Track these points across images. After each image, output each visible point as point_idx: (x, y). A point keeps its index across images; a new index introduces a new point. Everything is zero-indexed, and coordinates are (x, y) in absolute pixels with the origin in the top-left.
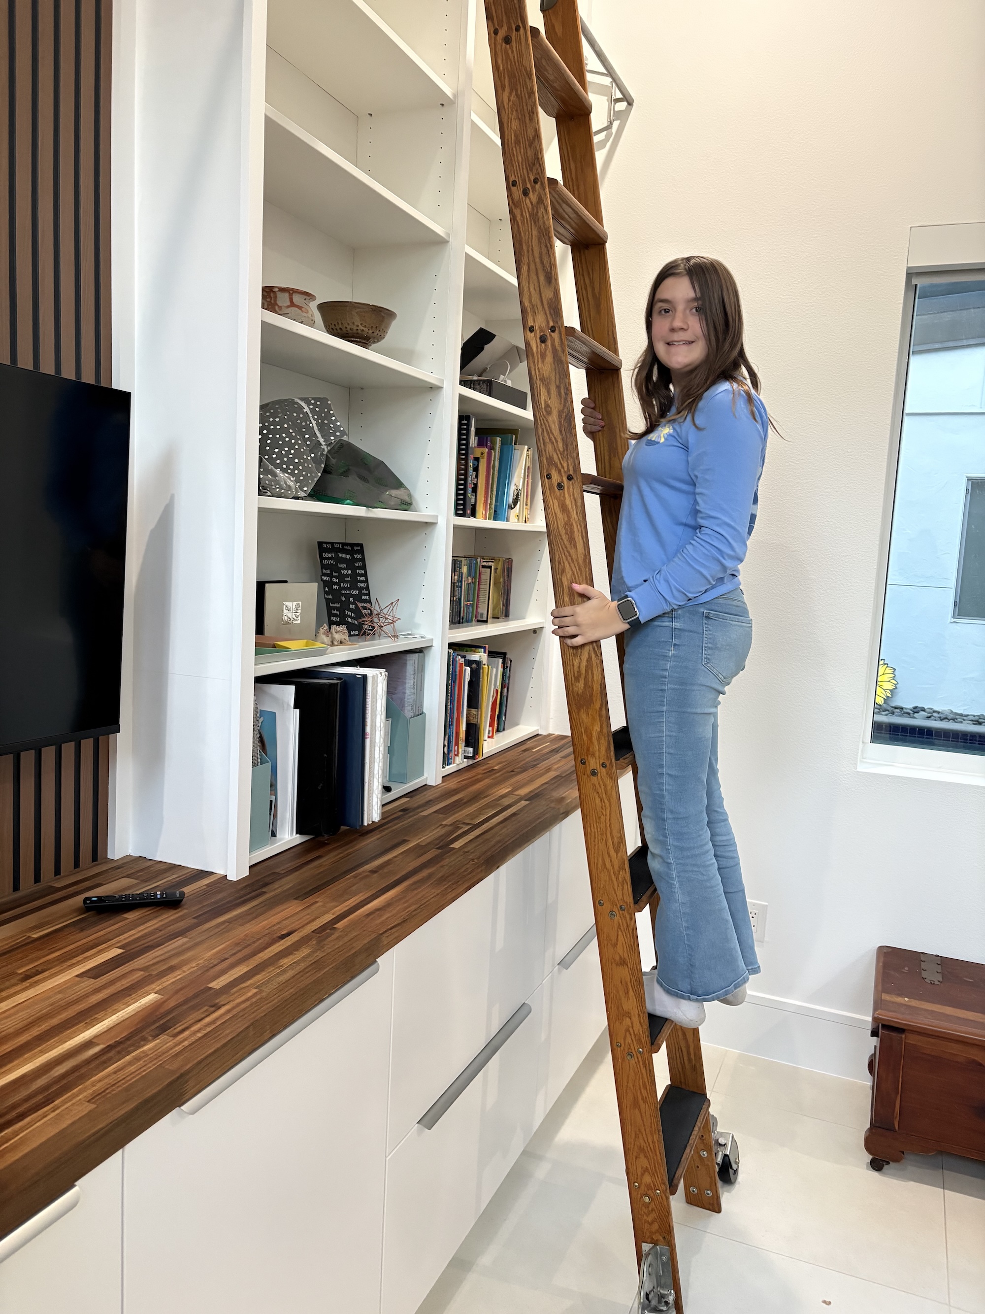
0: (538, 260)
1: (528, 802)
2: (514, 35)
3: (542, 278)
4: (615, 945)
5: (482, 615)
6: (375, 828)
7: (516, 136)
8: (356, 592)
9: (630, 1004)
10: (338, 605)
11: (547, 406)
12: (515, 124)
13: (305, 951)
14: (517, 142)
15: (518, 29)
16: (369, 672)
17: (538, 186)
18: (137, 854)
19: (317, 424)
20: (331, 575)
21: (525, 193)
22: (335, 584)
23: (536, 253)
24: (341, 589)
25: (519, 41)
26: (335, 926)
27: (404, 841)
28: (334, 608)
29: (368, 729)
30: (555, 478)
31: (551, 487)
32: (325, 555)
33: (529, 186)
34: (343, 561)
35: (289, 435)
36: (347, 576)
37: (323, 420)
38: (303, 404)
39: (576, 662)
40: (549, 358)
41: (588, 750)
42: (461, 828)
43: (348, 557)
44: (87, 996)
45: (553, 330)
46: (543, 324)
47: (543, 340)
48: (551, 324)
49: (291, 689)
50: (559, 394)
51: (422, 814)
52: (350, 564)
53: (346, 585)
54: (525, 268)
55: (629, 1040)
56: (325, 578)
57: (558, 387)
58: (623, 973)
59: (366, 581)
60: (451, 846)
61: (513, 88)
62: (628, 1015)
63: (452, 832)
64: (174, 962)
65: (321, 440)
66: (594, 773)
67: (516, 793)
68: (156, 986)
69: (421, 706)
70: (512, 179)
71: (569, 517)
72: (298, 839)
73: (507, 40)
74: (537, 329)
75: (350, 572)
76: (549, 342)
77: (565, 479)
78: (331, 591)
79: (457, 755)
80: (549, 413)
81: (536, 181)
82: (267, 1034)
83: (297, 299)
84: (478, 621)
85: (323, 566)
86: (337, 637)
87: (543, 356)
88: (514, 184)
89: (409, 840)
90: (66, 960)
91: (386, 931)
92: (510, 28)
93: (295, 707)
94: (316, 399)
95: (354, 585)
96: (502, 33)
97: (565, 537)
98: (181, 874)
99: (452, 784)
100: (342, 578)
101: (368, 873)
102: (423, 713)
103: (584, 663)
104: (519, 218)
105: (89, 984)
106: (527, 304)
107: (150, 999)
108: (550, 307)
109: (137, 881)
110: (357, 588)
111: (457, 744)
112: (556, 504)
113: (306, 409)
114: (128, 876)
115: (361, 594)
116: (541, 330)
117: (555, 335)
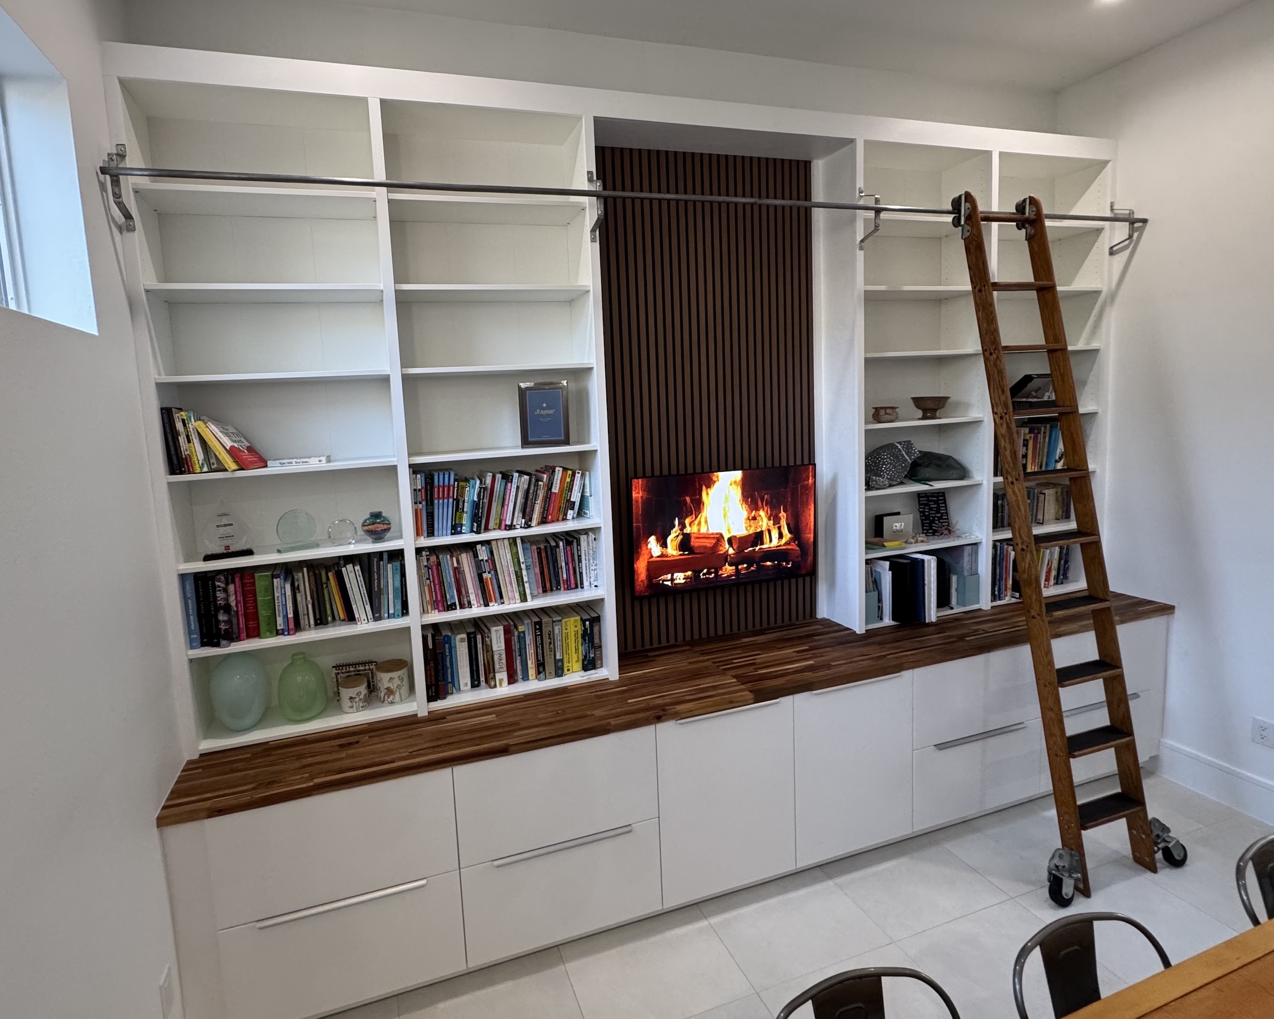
0: (998, 383)
2: (983, 288)
3: (1000, 391)
4: (1047, 701)
5: (1040, 520)
6: (931, 624)
7: (986, 330)
8: (939, 515)
9: (1057, 731)
10: (928, 521)
11: (1005, 447)
12: (985, 325)
13: (868, 662)
14: (986, 333)
15: (984, 286)
16: (926, 558)
17: (996, 351)
18: (827, 618)
19: (905, 453)
20: (924, 508)
21: (991, 354)
22: (927, 512)
23: (997, 380)
24: (930, 514)
25: (985, 290)
27: (944, 632)
28: (926, 523)
29: (926, 582)
30: (1010, 479)
31: (1008, 483)
32: (921, 499)
33: (992, 351)
34: (932, 501)
35: (890, 460)
36: (934, 508)
37: (908, 450)
38: (898, 445)
39: (1023, 564)
40: (1005, 426)
41: (1030, 605)
43: (935, 499)
44: (793, 657)
45: (1006, 414)
46: (1001, 411)
47: (1001, 418)
48: (1005, 411)
49: (888, 563)
50: (1010, 442)
51: (964, 622)
52: (936, 502)
53: (933, 512)
54: (992, 387)
55: (1055, 748)
56: (921, 510)
57: (1010, 439)
58: (1051, 715)
59: (946, 509)
60: (965, 639)
61: (983, 310)
62: (1055, 735)
63: (972, 633)
64: (823, 654)
65: (908, 458)
66: (1033, 617)
68: (814, 660)
69: (977, 569)
70: (985, 348)
71: (1017, 497)
72: (893, 623)
73: (980, 291)
74: (998, 413)
75: (936, 506)
76: (1004, 419)
77: (1014, 480)
78: (924, 515)
79: (1007, 596)
80: (1006, 450)
81: (995, 349)
82: (845, 682)
83: (888, 411)
84: (1038, 523)
85: (920, 504)
86: (920, 539)
87: (1002, 425)
88: (986, 350)
89: (946, 632)
90: (793, 646)
91: (906, 662)
92: (981, 286)
93: (889, 570)
94: (905, 442)
95: (938, 511)
96: (978, 288)
97: (1016, 506)
99: (995, 611)
100: (931, 509)
101: (915, 641)
102: (977, 574)
103: (1027, 566)
104: (988, 365)
105: (795, 654)
106: (993, 402)
107: (811, 662)
108: (1004, 404)
110: (940, 513)
111: (1006, 590)
112: (1011, 491)
113: (900, 447)
114: (821, 625)
115: (942, 516)
116: (1001, 414)
117: (1007, 416)
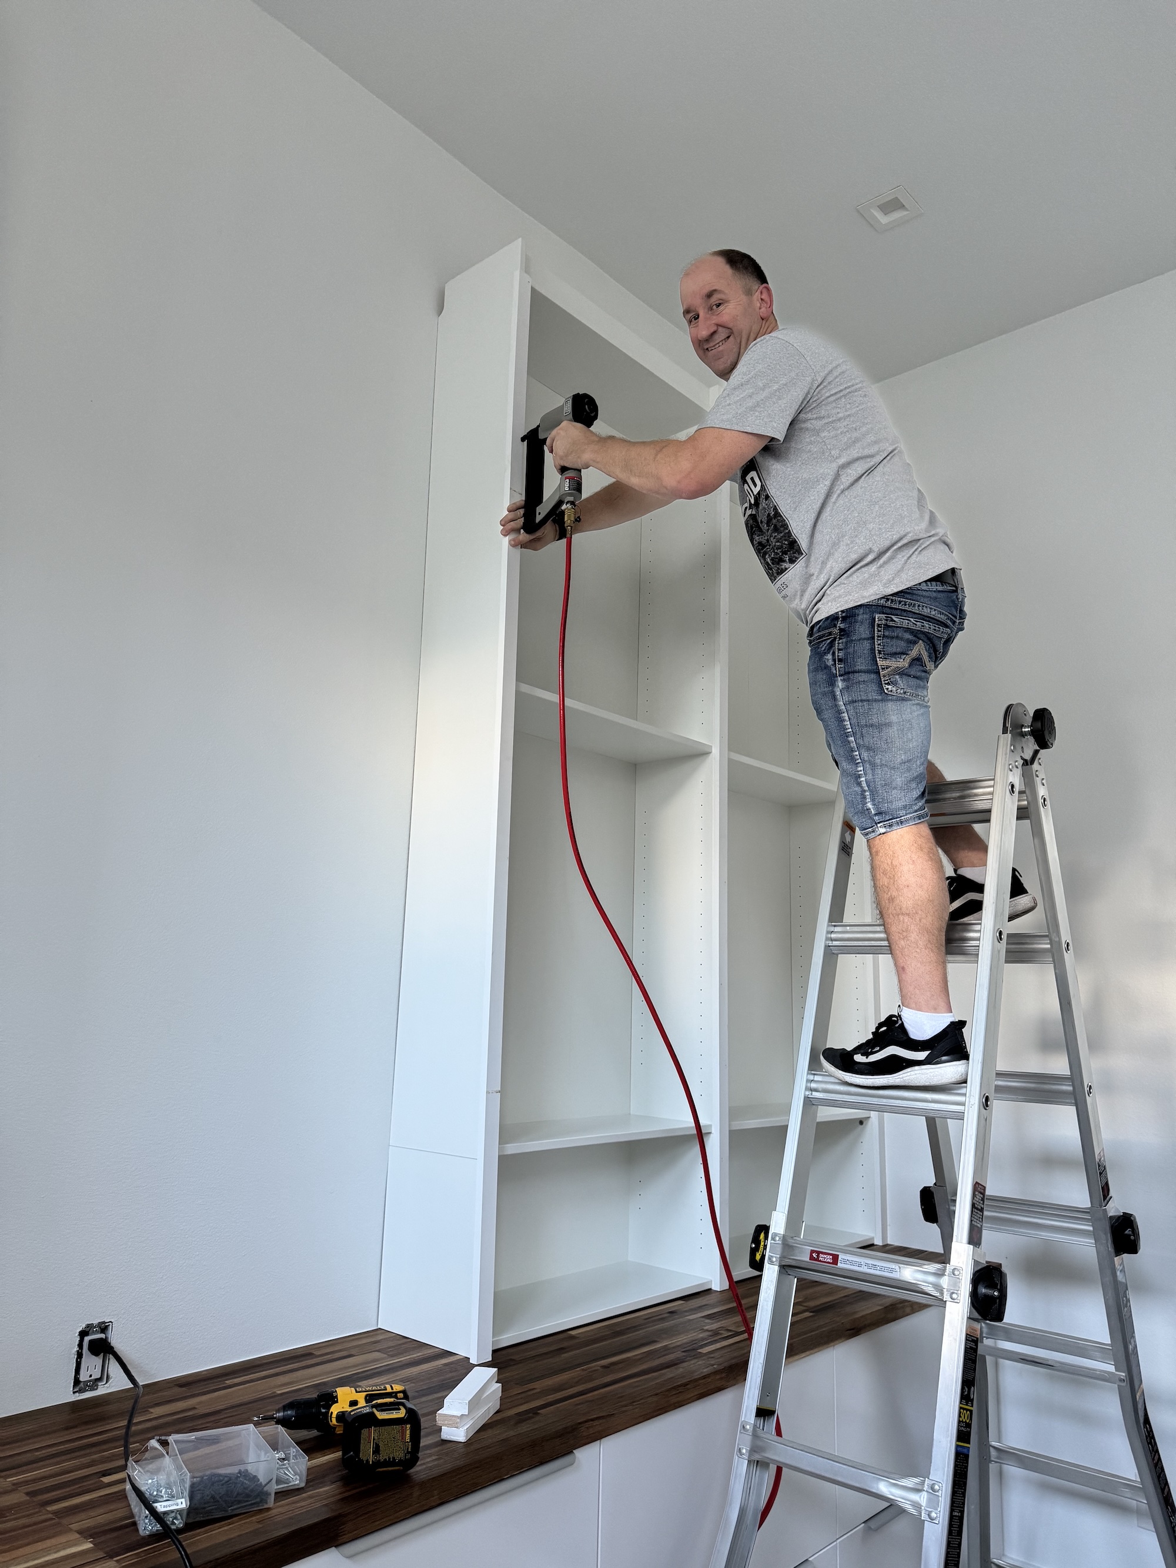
1: (811, 1314)
26: (539, 1412)
42: (721, 1334)
51: (687, 1317)
60: (699, 1351)
67: (805, 1304)
89: (658, 1341)
91: (586, 1422)
98: (426, 1353)
101: (599, 1368)
109: (385, 1356)
